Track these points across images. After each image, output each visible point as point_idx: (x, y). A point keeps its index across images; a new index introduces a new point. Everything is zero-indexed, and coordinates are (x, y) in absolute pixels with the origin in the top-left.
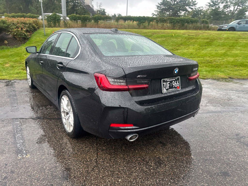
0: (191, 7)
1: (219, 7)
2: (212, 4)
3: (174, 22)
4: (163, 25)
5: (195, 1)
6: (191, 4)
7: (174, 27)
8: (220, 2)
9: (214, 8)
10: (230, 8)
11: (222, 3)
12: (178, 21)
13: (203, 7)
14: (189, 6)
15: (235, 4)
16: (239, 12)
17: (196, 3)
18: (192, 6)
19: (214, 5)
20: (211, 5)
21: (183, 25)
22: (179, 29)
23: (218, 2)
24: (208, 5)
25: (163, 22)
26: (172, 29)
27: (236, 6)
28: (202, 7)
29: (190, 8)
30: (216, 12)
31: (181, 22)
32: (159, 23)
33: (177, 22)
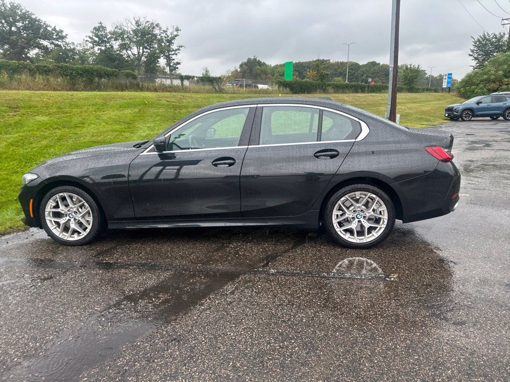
0: (54, 41)
1: (112, 47)
2: (97, 39)
3: (72, 73)
4: (48, 79)
5: (62, 31)
6: (54, 37)
7: (74, 84)
8: (112, 38)
9: (103, 48)
10: (132, 50)
11: (116, 39)
12: (80, 72)
13: (76, 44)
14: (49, 40)
15: (139, 44)
16: (149, 58)
17: (64, 34)
18: (57, 39)
19: (102, 43)
20: (95, 41)
21: (91, 81)
22: (85, 89)
23: (108, 37)
24: (90, 40)
25: (48, 75)
26: (70, 90)
27: (141, 48)
28: (73, 44)
29: (52, 43)
30: (108, 56)
31: (86, 75)
32: (37, 76)
33: (78, 74)
